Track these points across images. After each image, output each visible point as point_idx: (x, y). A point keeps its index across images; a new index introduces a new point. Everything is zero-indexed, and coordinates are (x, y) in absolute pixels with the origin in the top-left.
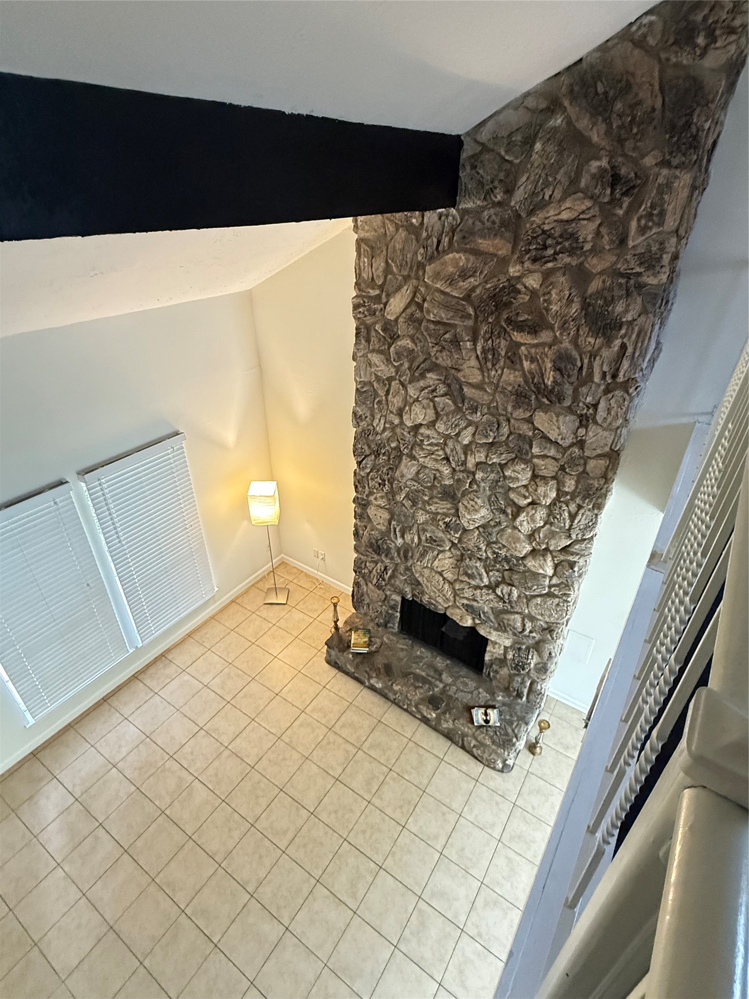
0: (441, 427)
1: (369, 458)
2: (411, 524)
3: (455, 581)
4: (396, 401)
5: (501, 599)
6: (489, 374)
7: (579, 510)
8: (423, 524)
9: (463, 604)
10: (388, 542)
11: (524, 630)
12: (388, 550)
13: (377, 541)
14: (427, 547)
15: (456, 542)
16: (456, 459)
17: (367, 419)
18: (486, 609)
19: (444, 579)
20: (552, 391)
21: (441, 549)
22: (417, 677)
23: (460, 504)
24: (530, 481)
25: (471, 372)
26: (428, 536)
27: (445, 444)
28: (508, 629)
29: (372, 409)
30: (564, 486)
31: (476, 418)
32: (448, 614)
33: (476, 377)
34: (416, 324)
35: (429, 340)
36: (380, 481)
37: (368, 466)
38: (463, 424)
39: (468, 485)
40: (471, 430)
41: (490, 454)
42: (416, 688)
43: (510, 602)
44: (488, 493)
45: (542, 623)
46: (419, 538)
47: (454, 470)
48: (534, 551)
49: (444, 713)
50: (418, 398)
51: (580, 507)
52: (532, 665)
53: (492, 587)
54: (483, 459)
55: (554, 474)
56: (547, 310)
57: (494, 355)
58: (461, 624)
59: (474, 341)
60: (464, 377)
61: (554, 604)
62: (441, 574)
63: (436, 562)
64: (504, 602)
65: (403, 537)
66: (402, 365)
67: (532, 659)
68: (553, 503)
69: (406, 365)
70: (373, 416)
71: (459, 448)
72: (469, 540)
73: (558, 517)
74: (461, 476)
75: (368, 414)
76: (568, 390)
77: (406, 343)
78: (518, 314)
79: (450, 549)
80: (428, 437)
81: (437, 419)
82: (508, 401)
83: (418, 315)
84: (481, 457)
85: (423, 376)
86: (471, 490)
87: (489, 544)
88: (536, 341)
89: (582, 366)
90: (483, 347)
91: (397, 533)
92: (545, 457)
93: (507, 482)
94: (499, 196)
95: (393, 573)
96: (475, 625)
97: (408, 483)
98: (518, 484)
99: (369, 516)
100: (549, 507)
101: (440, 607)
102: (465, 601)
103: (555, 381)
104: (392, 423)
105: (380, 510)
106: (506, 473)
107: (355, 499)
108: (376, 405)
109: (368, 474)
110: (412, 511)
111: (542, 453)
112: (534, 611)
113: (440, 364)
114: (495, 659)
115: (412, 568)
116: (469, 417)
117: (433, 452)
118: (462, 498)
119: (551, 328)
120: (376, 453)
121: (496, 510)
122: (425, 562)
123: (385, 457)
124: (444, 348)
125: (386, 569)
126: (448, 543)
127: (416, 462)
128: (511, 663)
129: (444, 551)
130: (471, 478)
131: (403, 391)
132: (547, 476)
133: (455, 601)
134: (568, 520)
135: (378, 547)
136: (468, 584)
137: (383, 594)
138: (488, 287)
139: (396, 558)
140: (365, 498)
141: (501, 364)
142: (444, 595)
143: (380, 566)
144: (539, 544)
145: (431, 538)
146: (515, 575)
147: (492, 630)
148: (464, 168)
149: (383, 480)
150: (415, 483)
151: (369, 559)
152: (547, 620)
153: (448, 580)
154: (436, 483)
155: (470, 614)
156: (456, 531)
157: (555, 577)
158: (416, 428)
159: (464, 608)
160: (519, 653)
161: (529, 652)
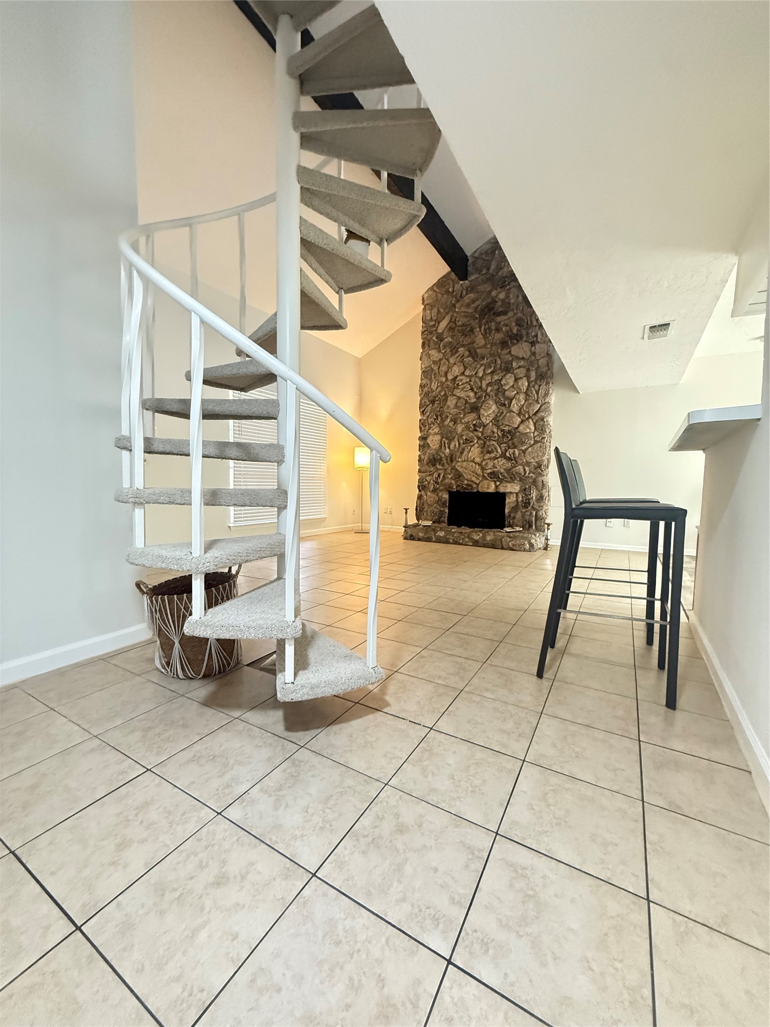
0: (467, 373)
1: (429, 406)
2: (454, 436)
3: (482, 462)
4: (444, 369)
5: (509, 459)
6: (488, 340)
8: (461, 433)
9: (488, 474)
10: (441, 454)
11: (525, 474)
12: (441, 459)
13: (434, 456)
14: (464, 447)
15: (480, 435)
16: (476, 386)
17: (428, 386)
18: (502, 470)
19: (475, 463)
20: (517, 335)
23: (481, 410)
24: (514, 382)
25: (480, 340)
26: (464, 438)
27: (470, 381)
28: (517, 477)
29: (431, 380)
30: (530, 378)
31: (485, 361)
32: (480, 490)
33: (482, 342)
34: (453, 330)
35: (459, 335)
36: (435, 417)
37: (429, 411)
38: (479, 366)
39: (484, 397)
40: (483, 368)
41: (493, 376)
43: (515, 458)
44: (495, 398)
45: (534, 463)
46: (459, 444)
47: (476, 393)
48: (522, 422)
50: (455, 362)
51: (540, 386)
52: (534, 498)
53: (503, 455)
54: (490, 381)
55: (525, 375)
56: (509, 303)
57: (489, 330)
58: (488, 493)
59: (480, 327)
60: (477, 344)
61: (539, 447)
62: (473, 461)
63: (470, 455)
64: (512, 460)
65: (449, 448)
66: (445, 352)
67: (533, 493)
68: (527, 389)
69: (448, 350)
70: (431, 383)
71: (477, 380)
72: (488, 429)
73: (531, 395)
74: (480, 394)
75: (429, 382)
76: (524, 332)
77: (449, 339)
78: (498, 310)
79: (477, 442)
80: (461, 380)
81: (465, 370)
82: (498, 348)
83: (453, 326)
84: (488, 379)
85: (456, 352)
86: (485, 400)
87: (498, 427)
88: (507, 317)
89: (527, 322)
90: (484, 328)
91: (446, 445)
92: (520, 367)
93: (503, 387)
94: (484, 271)
95: (443, 476)
96: (497, 487)
97: (451, 412)
98: (509, 387)
99: (428, 444)
100: (526, 393)
101: (474, 486)
102: (489, 471)
103: (518, 330)
104: (441, 382)
105: (436, 436)
106: (503, 382)
107: (419, 437)
108: (433, 376)
109: (428, 416)
110: (454, 427)
111: (517, 366)
112: (528, 458)
113: (465, 343)
114: (512, 509)
115: (456, 466)
116: (481, 363)
117: (464, 388)
118: (481, 406)
119: (513, 310)
120: (433, 402)
121: (500, 405)
122: (464, 457)
123: (438, 402)
124: (466, 336)
125: (439, 475)
126: (476, 438)
127: (455, 397)
128: (522, 505)
129: (474, 445)
130: (485, 393)
131: (447, 363)
132: (522, 376)
133: (483, 475)
134: (536, 395)
135: (435, 459)
136: (490, 459)
137: (437, 496)
138: (484, 303)
139: (446, 464)
140: (426, 433)
141: (493, 333)
142: (477, 474)
143: (436, 475)
144: (524, 416)
145: (466, 439)
146: (515, 440)
147: (507, 484)
148: (470, 267)
149: (437, 416)
150: (456, 410)
151: (429, 474)
152: (537, 460)
153: (478, 464)
154: (466, 406)
155: (493, 480)
156: (480, 428)
157: (536, 432)
158: (455, 379)
159: (488, 477)
160: (525, 493)
161: (530, 489)
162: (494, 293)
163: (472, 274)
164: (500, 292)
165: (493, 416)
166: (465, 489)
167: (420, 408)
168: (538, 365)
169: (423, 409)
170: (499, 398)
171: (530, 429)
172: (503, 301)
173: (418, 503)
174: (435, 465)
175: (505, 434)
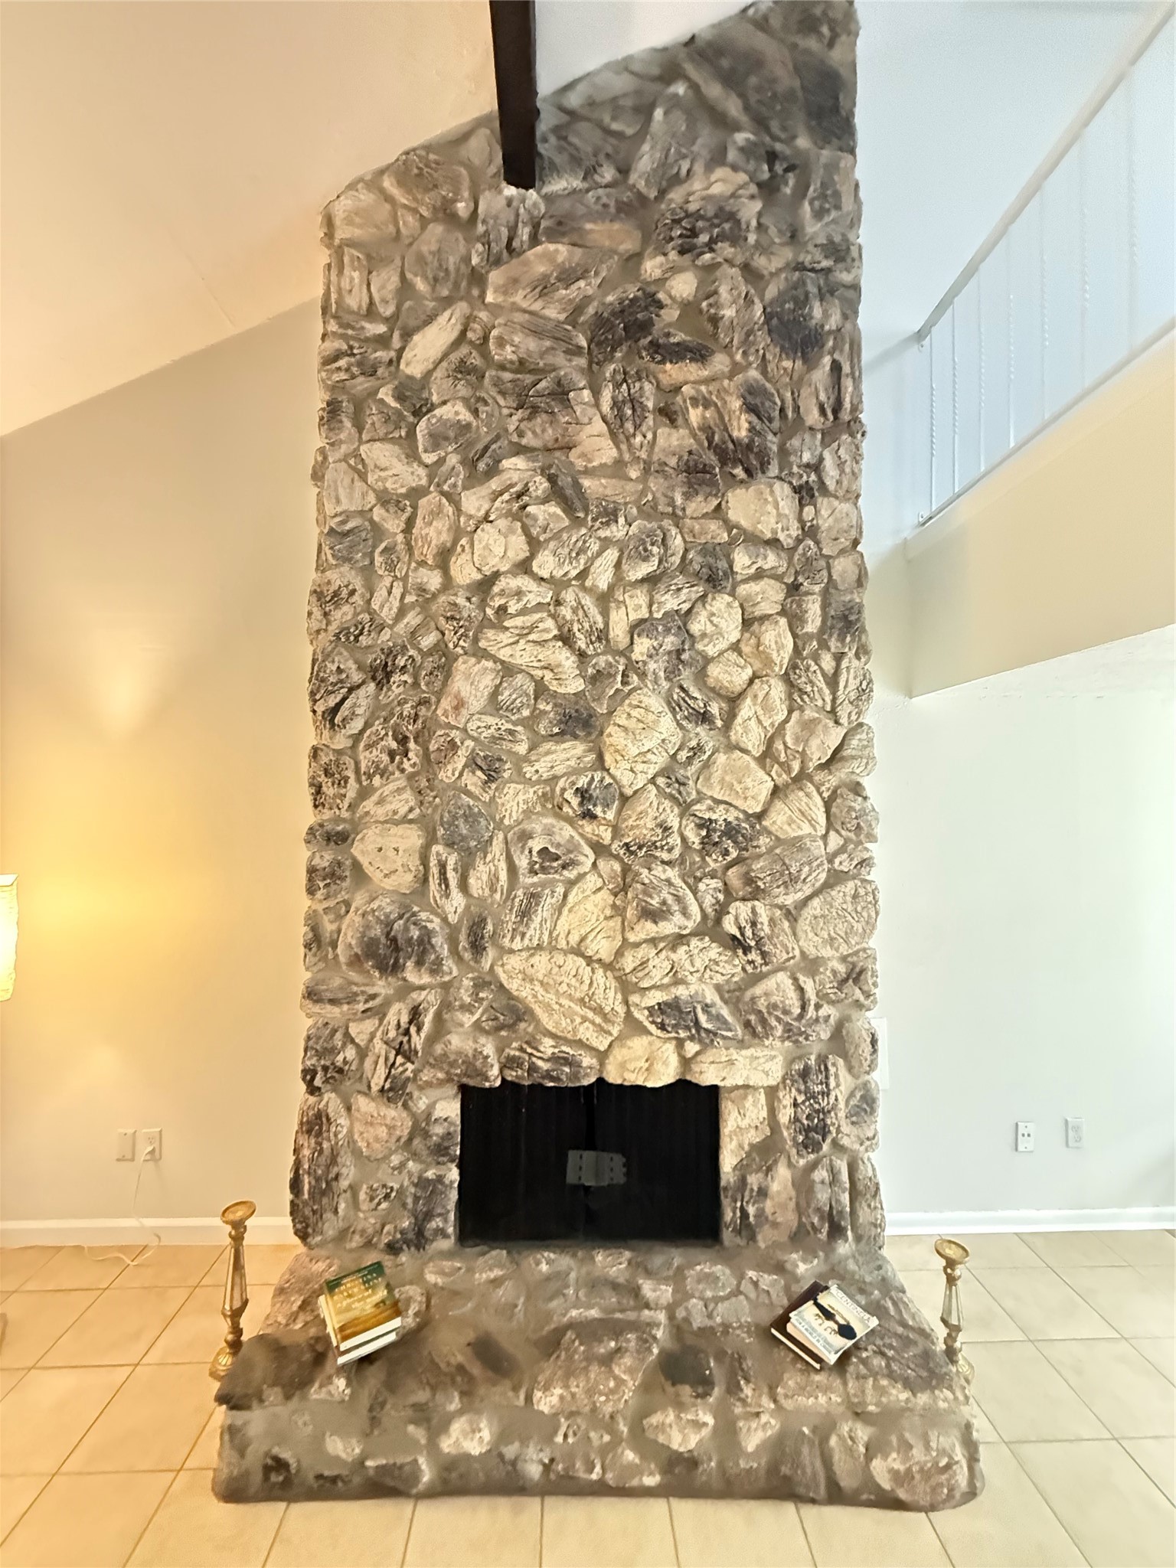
0: (546, 564)
1: (362, 692)
2: (487, 835)
3: (619, 953)
5: (736, 944)
6: (630, 446)
7: (839, 663)
8: (519, 823)
9: (650, 1009)
10: (423, 915)
11: (803, 1007)
12: (427, 935)
13: (389, 925)
14: (534, 885)
15: (606, 835)
16: (584, 627)
17: (356, 598)
18: (711, 996)
19: (589, 961)
20: (747, 447)
21: (573, 875)
22: (589, 1331)
23: (611, 729)
24: (743, 632)
25: (596, 443)
26: (537, 847)
27: (558, 603)
28: (774, 1023)
29: (368, 572)
30: (803, 622)
31: (618, 531)
32: (613, 1077)
33: (607, 452)
34: (472, 378)
35: (502, 402)
36: (394, 745)
37: (359, 711)
38: (595, 547)
39: (619, 678)
41: (657, 597)
42: (607, 1361)
43: (758, 941)
44: (665, 685)
45: (836, 963)
46: (512, 869)
47: (582, 655)
48: (776, 791)
49: (733, 1389)
50: (487, 514)
51: (839, 657)
52: (842, 1105)
53: (711, 927)
54: (645, 614)
55: (781, 608)
56: (715, 320)
57: (634, 409)
58: (649, 1085)
59: (596, 393)
60: (583, 455)
61: (849, 899)
62: (579, 950)
63: (564, 922)
64: (747, 950)
65: (464, 886)
66: (441, 461)
67: (838, 1085)
68: (793, 666)
69: (454, 459)
70: (370, 589)
71: (588, 603)
72: (641, 815)
73: (809, 689)
74: (602, 661)
75: (358, 583)
77: (455, 411)
78: (668, 335)
79: (594, 864)
80: (519, 594)
81: (533, 554)
82: (673, 486)
83: (476, 360)
84: (636, 605)
85: (493, 471)
86: (627, 689)
87: (685, 808)
88: (706, 373)
89: (784, 404)
90: (613, 398)
91: (451, 875)
92: (759, 575)
93: (699, 646)
94: (608, 174)
95: (438, 1018)
96: (686, 1062)
97: (471, 726)
98: (723, 645)
99: (357, 866)
100: (786, 678)
101: (587, 1061)
102: (656, 998)
103: (752, 429)
104: (421, 590)
105: (394, 830)
106: (695, 628)
107: (311, 831)
108: (378, 559)
109: (357, 738)
110: (486, 798)
111: (752, 571)
112: (811, 943)
113: (528, 440)
114: (748, 1154)
115: (499, 970)
116: (602, 533)
117: (532, 628)
118: (610, 713)
119: (727, 348)
120: (382, 674)
121: (686, 718)
122: (535, 931)
123: (405, 677)
124: (535, 410)
125: (415, 1014)
126: (588, 850)
127: (490, 664)
128: (794, 1139)
129: (581, 877)
130: (622, 660)
131: (449, 509)
132: (771, 612)
133: (629, 1013)
134: (827, 691)
135: (394, 940)
136: (653, 941)
137: (404, 1114)
138: (610, 298)
139: (449, 964)
140: (345, 814)
141: (650, 421)
142: (599, 1010)
143: (398, 1013)
144: (786, 767)
145: (544, 851)
146: (757, 866)
147: (734, 1054)
148: (545, 140)
149: (403, 741)
150: (491, 720)
151: (361, 1007)
152: (844, 950)
153: (600, 961)
154: (542, 706)
155: (673, 1035)
156: (607, 805)
157: (832, 834)
158: (485, 585)
159: (653, 1022)
160: (807, 1088)
161: (826, 1068)
162: (652, 267)
163: (555, 169)
164: (674, 270)
165: (660, 760)
166: (548, 1075)
167: (312, 694)
168: (830, 576)
169: (332, 701)
170: (682, 688)
171: (812, 822)
172: (689, 308)
173: (306, 1152)
174: (396, 968)
175: (712, 836)
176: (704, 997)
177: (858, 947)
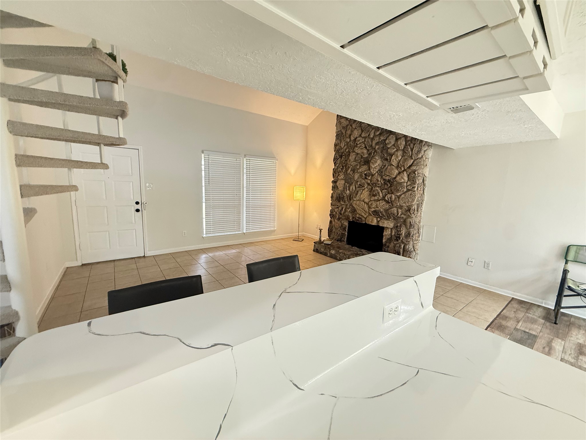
0: (363, 134)
1: (338, 160)
2: (352, 182)
3: (369, 202)
5: (387, 202)
7: (414, 146)
8: (357, 179)
10: (344, 194)
11: (398, 215)
12: (344, 197)
13: (339, 195)
14: (358, 190)
15: (369, 182)
16: (369, 145)
17: (339, 145)
19: (365, 203)
21: (363, 188)
23: (371, 163)
24: (395, 142)
26: (359, 184)
27: (365, 141)
28: (391, 216)
29: (341, 140)
32: (367, 222)
36: (342, 168)
37: (338, 163)
38: (371, 130)
39: (373, 154)
41: (380, 137)
43: (391, 202)
44: (380, 154)
45: (405, 207)
46: (355, 187)
47: (368, 150)
48: (399, 173)
50: (356, 127)
51: (414, 144)
53: (383, 199)
54: (378, 141)
58: (373, 225)
61: (409, 195)
62: (363, 201)
63: (362, 196)
65: (349, 190)
67: (403, 230)
68: (405, 147)
70: (341, 143)
71: (369, 140)
72: (375, 178)
73: (407, 152)
74: (371, 151)
75: (339, 142)
79: (367, 187)
80: (359, 140)
84: (377, 139)
87: (382, 177)
91: (347, 188)
93: (387, 146)
95: (345, 209)
96: (378, 222)
97: (352, 164)
98: (391, 145)
99: (337, 186)
100: (403, 150)
101: (363, 219)
102: (373, 210)
104: (347, 142)
105: (341, 181)
106: (387, 142)
107: (332, 181)
108: (342, 138)
109: (338, 167)
110: (353, 175)
112: (401, 202)
114: (387, 240)
115: (353, 203)
117: (361, 146)
118: (371, 160)
120: (341, 156)
121: (383, 160)
122: (358, 198)
123: (344, 157)
125: (342, 209)
126: (366, 184)
127: (355, 153)
128: (394, 238)
129: (365, 189)
130: (374, 150)
131: (351, 128)
133: (369, 212)
134: (410, 152)
135: (340, 197)
136: (375, 200)
137: (340, 223)
139: (346, 201)
140: (336, 178)
142: (365, 211)
143: (340, 208)
144: (401, 168)
146: (392, 187)
147: (385, 221)
150: (354, 163)
151: (336, 207)
152: (407, 205)
153: (366, 203)
154: (362, 160)
155: (375, 216)
156: (369, 177)
157: (409, 182)
158: (355, 139)
159: (372, 214)
160: (397, 230)
161: (401, 227)
165: (378, 168)
166: (357, 220)
167: (333, 160)
169: (335, 162)
170: (383, 154)
171: (404, 179)
173: (330, 226)
174: (339, 201)
175: (386, 182)
176: (381, 210)
177: (410, 204)
